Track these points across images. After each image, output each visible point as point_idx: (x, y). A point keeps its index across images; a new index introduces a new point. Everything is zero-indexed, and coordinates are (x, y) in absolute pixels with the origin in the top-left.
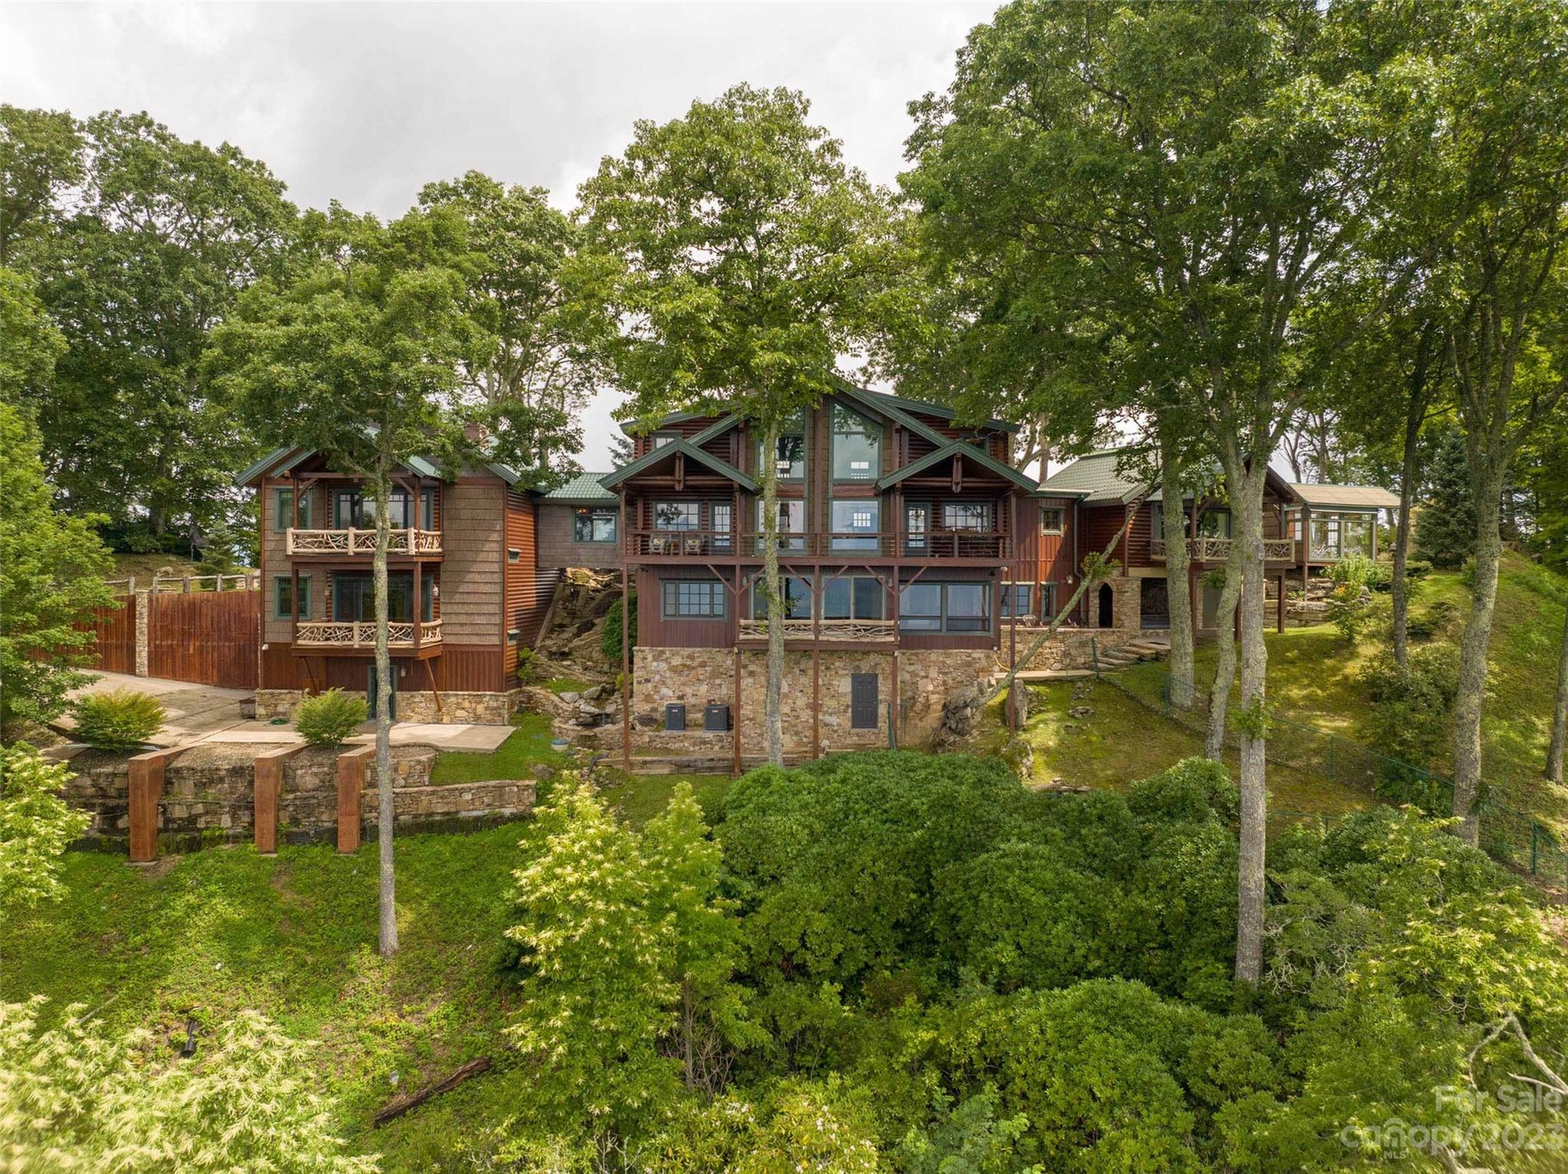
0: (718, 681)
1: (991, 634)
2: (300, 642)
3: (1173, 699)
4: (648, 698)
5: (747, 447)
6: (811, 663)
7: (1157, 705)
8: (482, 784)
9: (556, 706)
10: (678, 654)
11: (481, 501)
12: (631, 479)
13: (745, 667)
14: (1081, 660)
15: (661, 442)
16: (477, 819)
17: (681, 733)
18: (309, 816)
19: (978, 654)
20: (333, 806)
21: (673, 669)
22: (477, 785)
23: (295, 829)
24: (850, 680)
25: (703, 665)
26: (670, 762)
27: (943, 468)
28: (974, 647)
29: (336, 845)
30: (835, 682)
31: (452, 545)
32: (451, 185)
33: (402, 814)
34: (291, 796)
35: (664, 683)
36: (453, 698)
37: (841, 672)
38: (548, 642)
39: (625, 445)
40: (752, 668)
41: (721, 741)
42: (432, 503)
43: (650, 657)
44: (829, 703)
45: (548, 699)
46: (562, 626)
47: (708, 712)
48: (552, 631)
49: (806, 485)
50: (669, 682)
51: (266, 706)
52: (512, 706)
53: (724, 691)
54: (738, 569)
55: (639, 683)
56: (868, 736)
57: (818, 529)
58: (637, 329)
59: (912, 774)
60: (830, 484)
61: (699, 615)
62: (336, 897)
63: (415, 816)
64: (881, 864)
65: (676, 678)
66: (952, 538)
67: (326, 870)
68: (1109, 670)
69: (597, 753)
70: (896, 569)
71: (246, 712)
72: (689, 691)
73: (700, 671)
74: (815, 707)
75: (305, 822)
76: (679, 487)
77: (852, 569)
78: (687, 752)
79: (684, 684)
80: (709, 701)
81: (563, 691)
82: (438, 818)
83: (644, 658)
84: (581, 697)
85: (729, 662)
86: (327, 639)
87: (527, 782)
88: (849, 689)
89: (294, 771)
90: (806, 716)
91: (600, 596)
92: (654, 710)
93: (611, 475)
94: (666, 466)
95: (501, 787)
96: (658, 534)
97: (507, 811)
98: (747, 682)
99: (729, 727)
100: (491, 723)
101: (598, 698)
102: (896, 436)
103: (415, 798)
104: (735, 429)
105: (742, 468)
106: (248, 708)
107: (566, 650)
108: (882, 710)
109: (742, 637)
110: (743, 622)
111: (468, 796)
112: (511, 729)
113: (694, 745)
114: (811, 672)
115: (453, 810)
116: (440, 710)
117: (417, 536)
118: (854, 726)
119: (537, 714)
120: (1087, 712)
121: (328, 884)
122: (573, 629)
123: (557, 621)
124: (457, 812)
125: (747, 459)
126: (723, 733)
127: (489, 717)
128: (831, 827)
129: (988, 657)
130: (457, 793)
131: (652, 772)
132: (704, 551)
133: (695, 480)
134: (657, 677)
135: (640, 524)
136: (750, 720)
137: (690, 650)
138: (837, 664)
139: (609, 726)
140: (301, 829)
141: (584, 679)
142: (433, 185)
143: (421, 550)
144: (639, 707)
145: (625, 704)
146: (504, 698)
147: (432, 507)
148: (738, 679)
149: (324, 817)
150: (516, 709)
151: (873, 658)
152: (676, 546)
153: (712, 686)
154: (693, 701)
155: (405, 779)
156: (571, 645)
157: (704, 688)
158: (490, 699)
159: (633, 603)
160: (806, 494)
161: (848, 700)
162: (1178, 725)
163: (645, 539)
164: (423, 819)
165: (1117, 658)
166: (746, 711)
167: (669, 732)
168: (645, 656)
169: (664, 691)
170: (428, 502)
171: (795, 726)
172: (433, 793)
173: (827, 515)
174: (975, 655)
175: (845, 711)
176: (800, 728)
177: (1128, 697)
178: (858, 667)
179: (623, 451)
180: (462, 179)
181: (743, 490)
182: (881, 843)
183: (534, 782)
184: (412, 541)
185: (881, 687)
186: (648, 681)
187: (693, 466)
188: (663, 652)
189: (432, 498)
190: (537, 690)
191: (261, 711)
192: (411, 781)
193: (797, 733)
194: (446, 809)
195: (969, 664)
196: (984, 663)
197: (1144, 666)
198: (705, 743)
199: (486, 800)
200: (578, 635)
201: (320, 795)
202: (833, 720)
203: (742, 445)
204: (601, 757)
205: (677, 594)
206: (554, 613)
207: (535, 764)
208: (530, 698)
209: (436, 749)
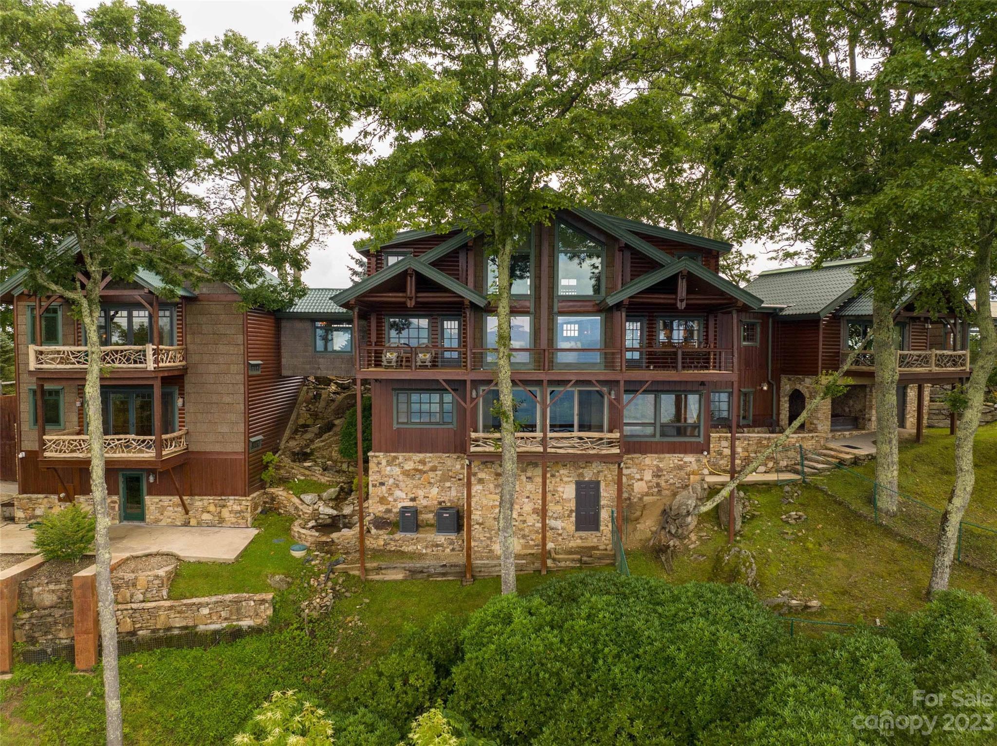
0: (448, 484)
1: (701, 440)
2: (47, 454)
3: (879, 504)
4: (382, 500)
5: (475, 265)
6: (539, 471)
7: (865, 510)
8: (220, 598)
9: (296, 508)
10: (410, 459)
11: (222, 317)
12: (364, 295)
13: (475, 474)
14: (783, 463)
15: (392, 260)
16: (216, 632)
17: (414, 535)
18: (46, 633)
19: (690, 458)
20: (69, 623)
21: (406, 473)
22: (214, 599)
23: (32, 648)
24: (574, 486)
25: (434, 469)
26: (404, 569)
27: (669, 286)
28: (685, 452)
29: (73, 662)
30: (560, 489)
31: (194, 359)
32: (213, 43)
33: (141, 628)
34: (27, 615)
35: (397, 486)
36: (199, 502)
37: (565, 479)
38: (292, 444)
39: (361, 264)
40: (481, 475)
41: (452, 543)
42: (175, 318)
43: (384, 462)
44: (553, 508)
45: (289, 500)
46: (305, 426)
47: (439, 515)
48: (296, 432)
49: (533, 300)
50: (402, 485)
51: (25, 510)
52: (255, 509)
53: (454, 493)
54: (468, 383)
55: (374, 486)
56: (591, 539)
57: (544, 344)
58: (366, 134)
59: (660, 609)
60: (556, 300)
61: (430, 423)
62: (67, 724)
63: (154, 631)
64: (639, 724)
65: (409, 482)
66: (675, 353)
67: (60, 694)
68: (814, 474)
69: (334, 559)
70: (622, 383)
71: (7, 514)
72: (421, 493)
73: (431, 474)
74: (543, 513)
75: (42, 640)
76: (411, 304)
77: (578, 383)
78: (421, 556)
79: (416, 487)
80: (440, 503)
81: (304, 492)
82: (176, 632)
83: (379, 463)
84: (320, 499)
85: (458, 467)
86: (72, 451)
87: (264, 596)
88: (574, 495)
89: (31, 588)
90: (533, 521)
91: (340, 398)
92: (389, 511)
93: (345, 291)
94: (398, 283)
95: (237, 602)
96: (390, 349)
97: (245, 623)
98: (476, 488)
99: (459, 528)
100: (236, 526)
101: (336, 499)
102: (618, 255)
103: (153, 613)
104: (465, 247)
105: (471, 284)
106: (8, 511)
107: (308, 451)
108: (604, 515)
109: (473, 449)
110: (473, 435)
111: (205, 611)
112: (255, 532)
113: (427, 547)
114: (539, 480)
115: (191, 624)
116: (187, 512)
117: (156, 352)
118: (578, 529)
119: (280, 514)
120: (800, 518)
121: (61, 708)
122: (315, 429)
123: (301, 421)
124: (195, 626)
125: (475, 276)
126: (453, 536)
127: (234, 520)
128: (579, 673)
129: (698, 461)
130: (194, 608)
131: (387, 578)
132: (434, 364)
133: (427, 297)
134: (391, 481)
135: (374, 338)
136: (480, 524)
137: (421, 456)
138: (562, 472)
139: (345, 531)
140: (38, 647)
141: (324, 480)
142: (198, 43)
143: (161, 365)
144: (374, 508)
145: (361, 506)
146: (246, 502)
147: (175, 322)
148: (469, 485)
149: (62, 635)
150: (260, 509)
151: (596, 467)
152: (408, 360)
153: (443, 489)
154: (425, 502)
155: (144, 594)
156: (312, 447)
157: (435, 491)
158: (235, 504)
159: (367, 410)
160: (532, 310)
161: (572, 505)
162: (888, 532)
163: (378, 355)
164: (161, 633)
165: (818, 462)
166: (476, 516)
167: (402, 535)
168: (379, 462)
169: (398, 493)
170: (171, 317)
171: (522, 530)
172: (171, 608)
173: (552, 330)
174: (685, 459)
175: (569, 516)
176: (527, 532)
177: (836, 502)
178: (581, 475)
179: (360, 269)
180: (222, 38)
181: (473, 305)
182: (636, 697)
183: (270, 596)
184: (150, 357)
185: (603, 493)
186: (382, 484)
187: (424, 283)
188: (396, 458)
189: (175, 314)
190: (280, 492)
191: (19, 514)
192: (149, 595)
193: (524, 537)
194: (184, 624)
195: (680, 468)
196: (694, 466)
197: (845, 470)
198: (437, 546)
199: (223, 614)
200: (319, 435)
201: (58, 613)
202: (558, 524)
203: (471, 262)
204: (338, 563)
205: (409, 402)
206: (298, 414)
207: (273, 575)
208: (273, 499)
209: (178, 559)
